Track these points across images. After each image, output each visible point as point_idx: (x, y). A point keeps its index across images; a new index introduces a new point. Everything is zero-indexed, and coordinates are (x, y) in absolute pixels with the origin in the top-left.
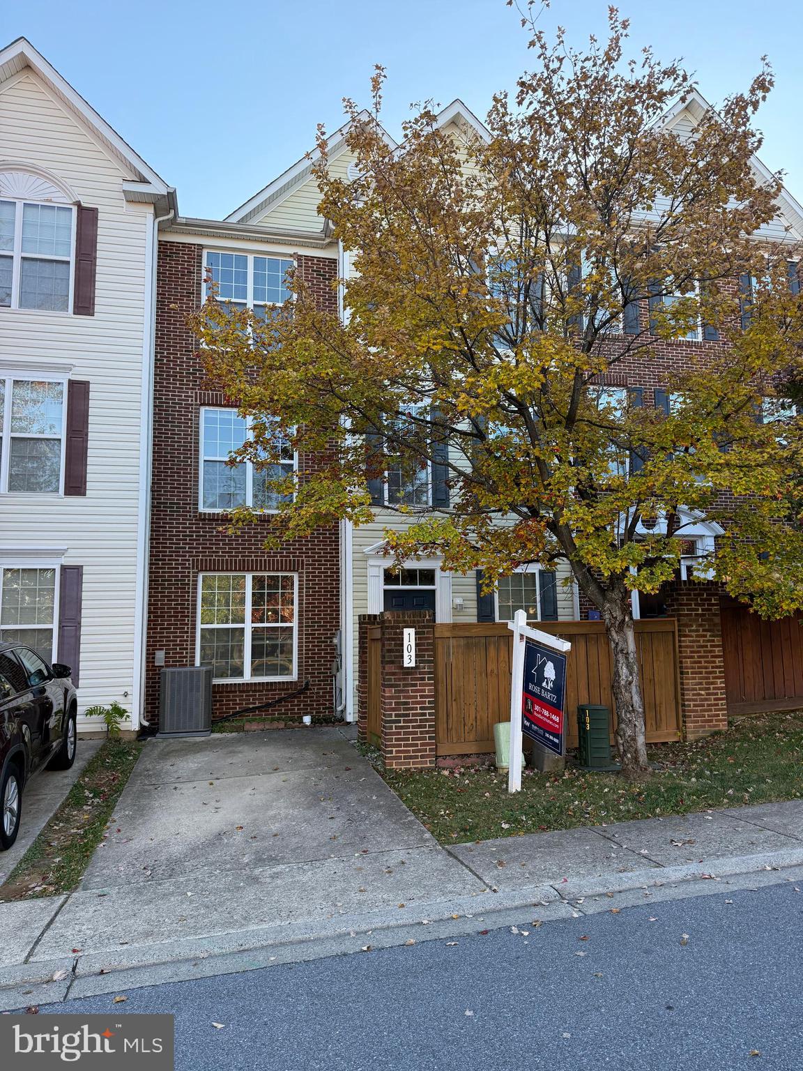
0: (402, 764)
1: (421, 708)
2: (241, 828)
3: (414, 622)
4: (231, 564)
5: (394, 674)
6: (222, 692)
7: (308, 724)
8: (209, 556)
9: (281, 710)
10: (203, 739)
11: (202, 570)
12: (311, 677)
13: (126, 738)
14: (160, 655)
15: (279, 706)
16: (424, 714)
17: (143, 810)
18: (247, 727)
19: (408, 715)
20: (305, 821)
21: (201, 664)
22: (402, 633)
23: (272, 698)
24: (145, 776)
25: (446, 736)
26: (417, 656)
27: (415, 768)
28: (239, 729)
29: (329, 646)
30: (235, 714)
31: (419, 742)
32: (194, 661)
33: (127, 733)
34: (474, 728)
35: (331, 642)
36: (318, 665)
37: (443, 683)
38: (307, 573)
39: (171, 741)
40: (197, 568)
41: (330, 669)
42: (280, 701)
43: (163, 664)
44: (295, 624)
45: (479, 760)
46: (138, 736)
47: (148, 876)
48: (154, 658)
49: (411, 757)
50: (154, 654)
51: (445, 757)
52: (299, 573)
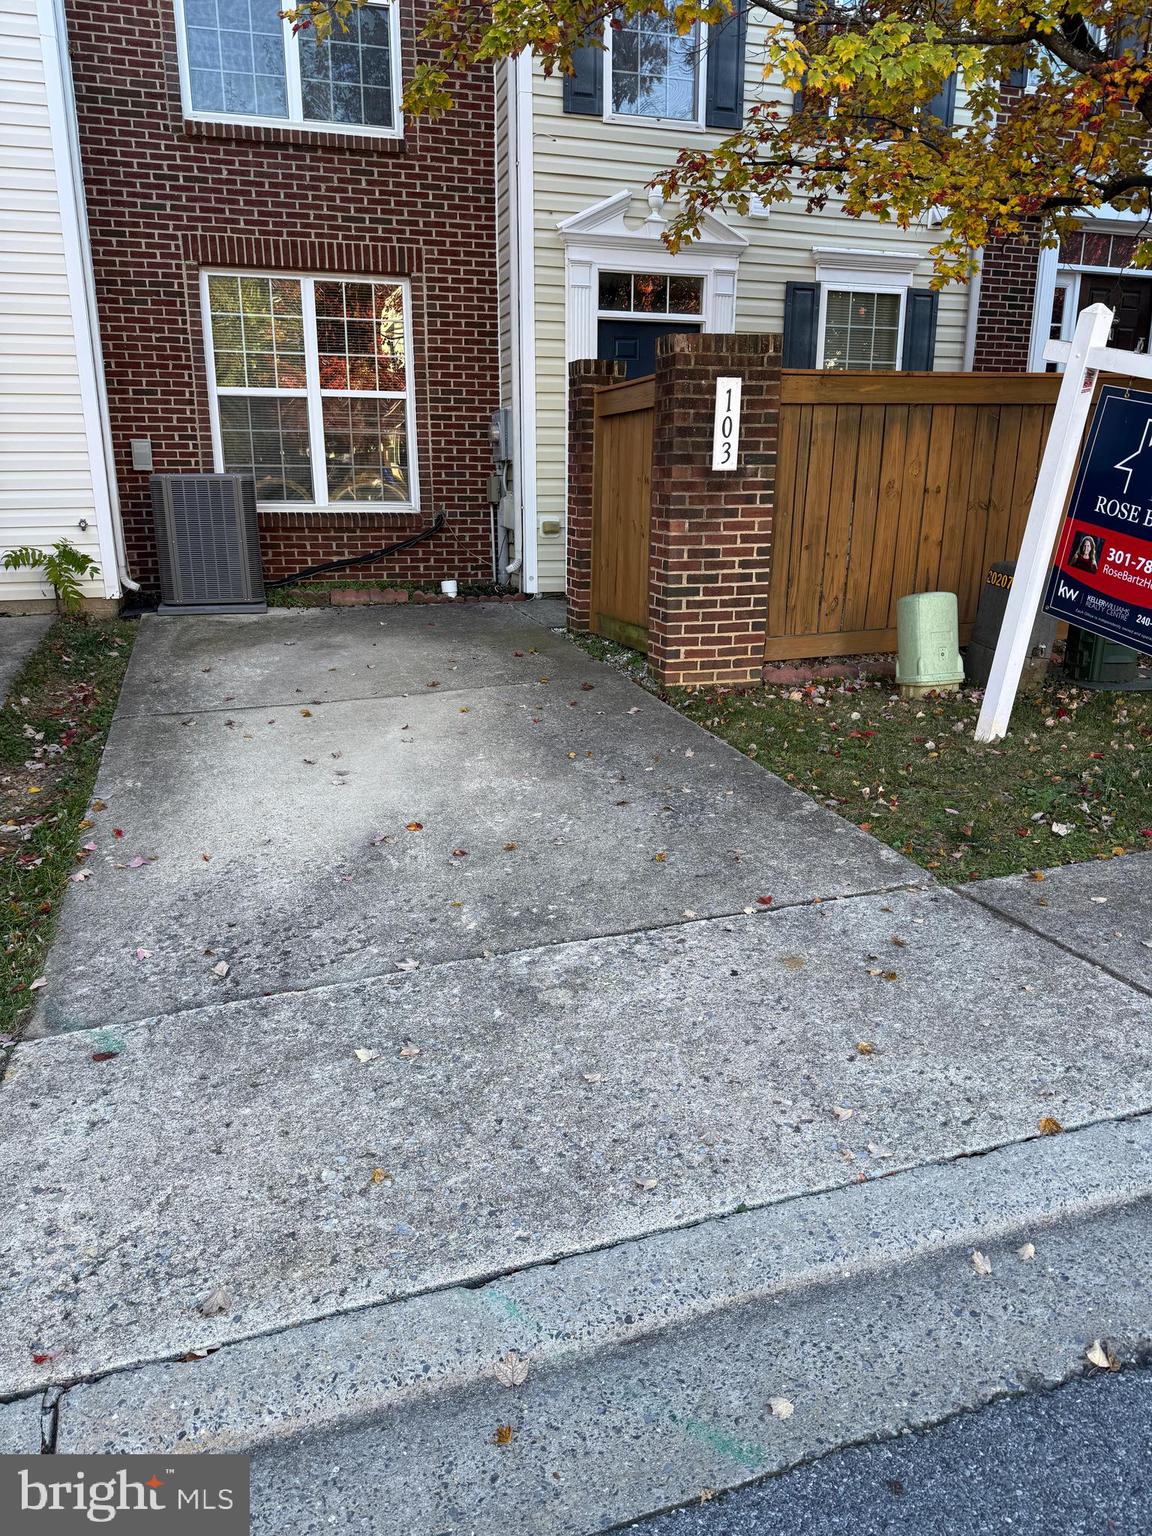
0: (697, 677)
1: (743, 565)
2: (419, 826)
3: (741, 363)
4: (268, 250)
5: (690, 486)
6: (275, 529)
7: (453, 595)
8: (219, 230)
9: (393, 568)
10: (254, 618)
11: (206, 264)
12: (447, 506)
13: (98, 612)
14: (142, 448)
15: (389, 561)
16: (748, 577)
17: (166, 777)
18: (337, 598)
19: (714, 579)
20: (561, 810)
21: (227, 470)
22: (713, 390)
23: (376, 546)
24: (153, 694)
25: (782, 620)
26: (742, 445)
27: (722, 685)
28: (323, 602)
29: (478, 443)
30: (306, 572)
31: (733, 634)
32: (211, 463)
33: (98, 605)
34: (839, 607)
35: (484, 435)
36: (459, 483)
37: (786, 511)
38: (429, 279)
39: (191, 620)
40: (196, 257)
41: (484, 491)
42: (390, 550)
43: (150, 467)
44: (408, 394)
45: (847, 670)
46: (122, 611)
47: (223, 979)
48: (129, 454)
49: (715, 665)
50: (129, 445)
51: (777, 664)
52: (413, 280)
